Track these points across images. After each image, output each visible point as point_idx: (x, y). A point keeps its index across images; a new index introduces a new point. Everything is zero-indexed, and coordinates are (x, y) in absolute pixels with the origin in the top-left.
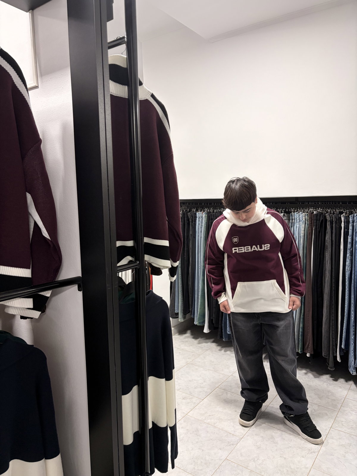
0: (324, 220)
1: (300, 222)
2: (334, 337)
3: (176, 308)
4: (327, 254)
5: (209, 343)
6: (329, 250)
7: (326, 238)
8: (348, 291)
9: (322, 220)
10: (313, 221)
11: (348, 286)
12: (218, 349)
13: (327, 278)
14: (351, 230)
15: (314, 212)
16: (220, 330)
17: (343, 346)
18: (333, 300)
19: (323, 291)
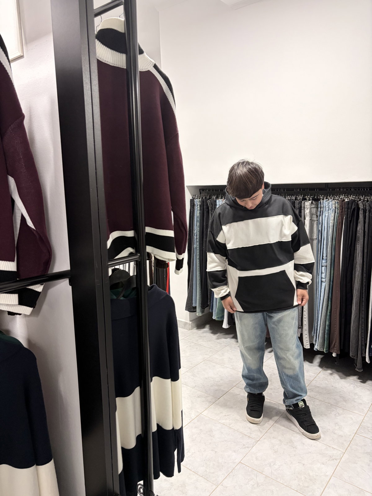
0: (356, 209)
1: (329, 211)
2: (363, 336)
3: (193, 302)
4: (358, 245)
5: (229, 339)
6: (361, 242)
7: (358, 228)
9: (354, 209)
10: (343, 209)
13: (358, 273)
15: (345, 200)
18: (363, 296)
19: (353, 286)
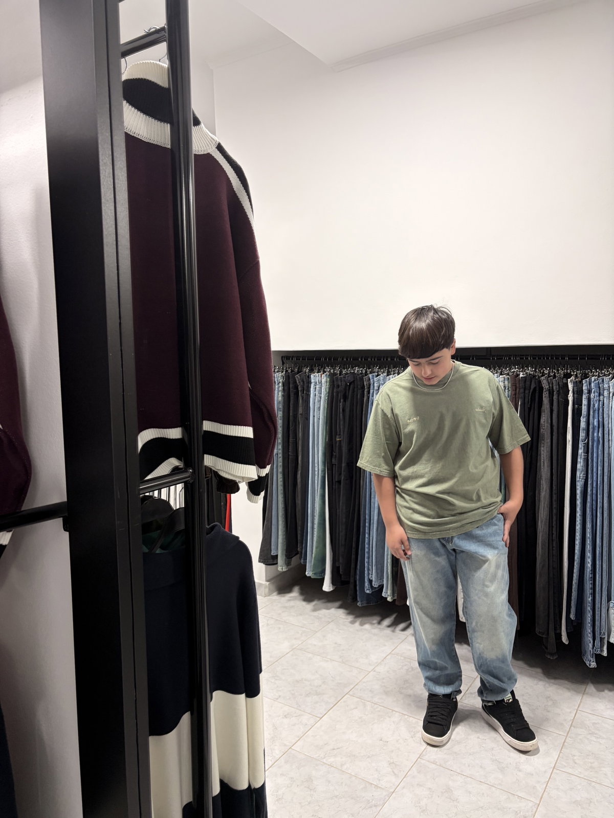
0: (537, 389)
2: (556, 599)
3: (273, 547)
4: (542, 448)
5: (333, 609)
6: (547, 443)
7: (542, 421)
8: (580, 515)
9: (535, 389)
10: (518, 390)
11: (581, 507)
12: (349, 621)
13: (544, 493)
14: (585, 407)
15: (519, 375)
16: (352, 586)
17: (572, 616)
18: (553, 532)
19: (537, 515)
